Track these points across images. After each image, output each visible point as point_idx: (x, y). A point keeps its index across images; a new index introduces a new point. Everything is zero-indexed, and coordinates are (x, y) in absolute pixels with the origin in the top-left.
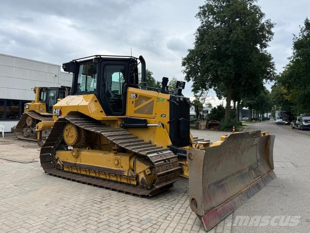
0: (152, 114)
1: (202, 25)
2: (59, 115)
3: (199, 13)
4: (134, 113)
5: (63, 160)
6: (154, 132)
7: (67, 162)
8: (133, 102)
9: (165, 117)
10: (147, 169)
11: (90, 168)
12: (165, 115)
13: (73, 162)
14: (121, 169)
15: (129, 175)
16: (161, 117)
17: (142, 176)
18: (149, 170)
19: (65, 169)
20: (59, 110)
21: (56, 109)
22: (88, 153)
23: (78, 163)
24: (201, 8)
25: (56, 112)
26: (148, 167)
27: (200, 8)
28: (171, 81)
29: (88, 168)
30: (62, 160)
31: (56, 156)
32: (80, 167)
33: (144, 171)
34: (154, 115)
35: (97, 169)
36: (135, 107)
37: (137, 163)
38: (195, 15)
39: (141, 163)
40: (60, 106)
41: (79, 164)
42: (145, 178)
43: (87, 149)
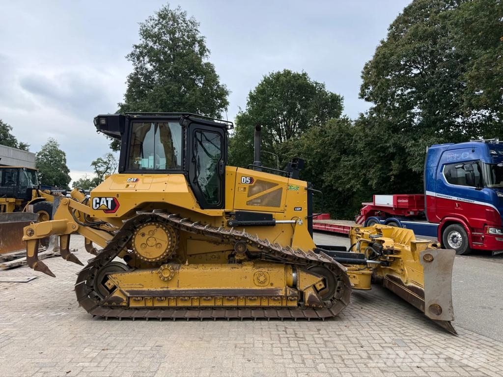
0: (279, 207)
1: (136, 72)
2: (110, 207)
3: (132, 54)
4: (247, 204)
5: (130, 289)
6: (283, 232)
7: (144, 291)
8: (245, 188)
9: (301, 210)
10: (319, 282)
11: (202, 295)
12: (301, 208)
13: (159, 289)
14: (269, 288)
15: (288, 294)
16: (295, 210)
17: (311, 292)
18: (321, 283)
19: (133, 304)
20: (110, 200)
21: (100, 199)
22: (197, 270)
23: (172, 289)
24: (137, 47)
25: (102, 203)
26: (321, 279)
27: (135, 47)
28: (46, 145)
29: (195, 295)
30: (127, 289)
31: (110, 284)
32: (178, 295)
33: (314, 286)
34: (282, 208)
35: (220, 294)
36: (248, 196)
37: (302, 276)
38: (126, 56)
39: (309, 275)
40: (115, 193)
41: (176, 291)
42: (315, 295)
43: (187, 264)
